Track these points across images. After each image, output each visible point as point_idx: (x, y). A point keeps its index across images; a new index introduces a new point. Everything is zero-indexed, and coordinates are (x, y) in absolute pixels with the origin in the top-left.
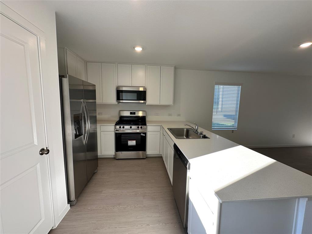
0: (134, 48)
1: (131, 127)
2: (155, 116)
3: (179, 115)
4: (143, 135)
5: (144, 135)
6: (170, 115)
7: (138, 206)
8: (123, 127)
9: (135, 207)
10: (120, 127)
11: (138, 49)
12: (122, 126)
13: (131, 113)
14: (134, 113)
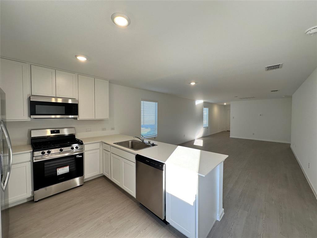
0: (76, 56)
1: (61, 150)
2: (86, 132)
3: (113, 129)
4: (79, 157)
5: (81, 156)
6: (104, 129)
7: (109, 233)
8: (49, 152)
9: (107, 236)
10: (43, 153)
11: (82, 59)
12: (46, 151)
13: (52, 132)
14: (58, 132)
